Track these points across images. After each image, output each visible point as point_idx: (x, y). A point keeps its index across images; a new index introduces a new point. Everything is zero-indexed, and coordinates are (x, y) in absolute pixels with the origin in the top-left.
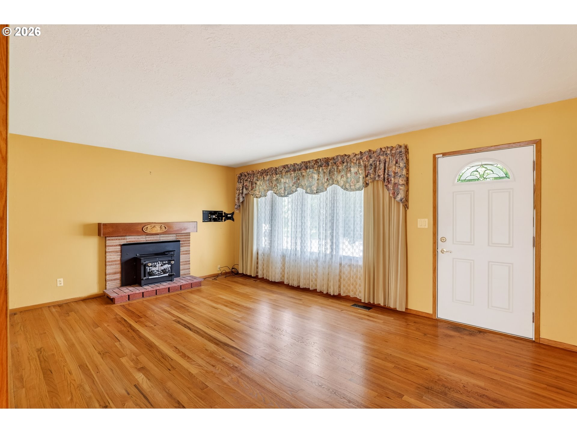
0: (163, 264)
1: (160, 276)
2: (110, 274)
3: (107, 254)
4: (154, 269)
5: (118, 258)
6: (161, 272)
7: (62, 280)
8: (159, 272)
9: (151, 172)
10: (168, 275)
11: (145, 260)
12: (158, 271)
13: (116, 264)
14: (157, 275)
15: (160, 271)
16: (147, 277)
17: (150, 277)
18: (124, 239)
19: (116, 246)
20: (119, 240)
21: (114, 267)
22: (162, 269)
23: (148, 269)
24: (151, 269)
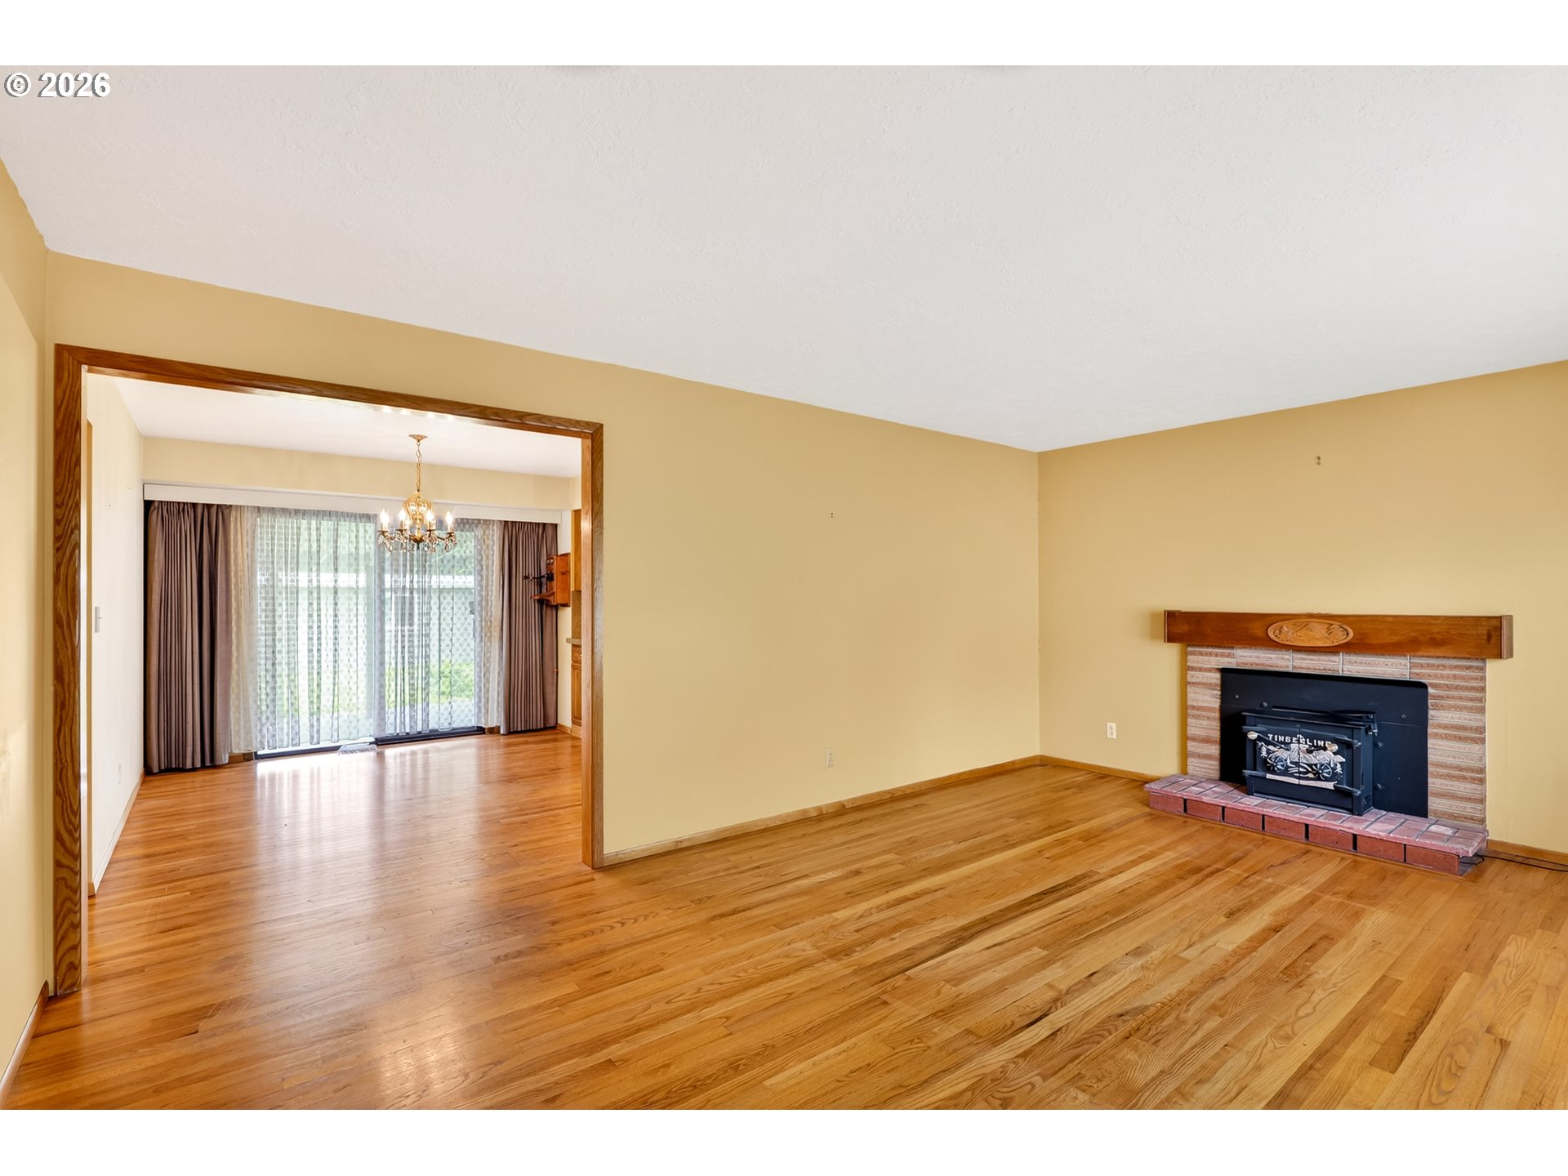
0: (1313, 746)
1: (1303, 782)
2: (1194, 739)
3: (1190, 689)
4: (1281, 753)
5: (1216, 703)
6: (1308, 772)
7: (1114, 725)
8: (1301, 770)
9: (1319, 458)
10: (1333, 788)
11: (1257, 720)
12: (1297, 764)
13: (1208, 718)
14: (1292, 775)
15: (1305, 768)
16: (1259, 773)
17: (1269, 776)
18: (1229, 656)
19: (1210, 670)
20: (1217, 655)
21: (1205, 723)
22: (1312, 762)
23: (1264, 750)
24: (1274, 752)
